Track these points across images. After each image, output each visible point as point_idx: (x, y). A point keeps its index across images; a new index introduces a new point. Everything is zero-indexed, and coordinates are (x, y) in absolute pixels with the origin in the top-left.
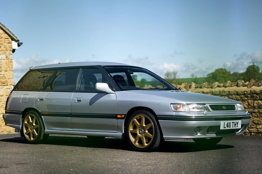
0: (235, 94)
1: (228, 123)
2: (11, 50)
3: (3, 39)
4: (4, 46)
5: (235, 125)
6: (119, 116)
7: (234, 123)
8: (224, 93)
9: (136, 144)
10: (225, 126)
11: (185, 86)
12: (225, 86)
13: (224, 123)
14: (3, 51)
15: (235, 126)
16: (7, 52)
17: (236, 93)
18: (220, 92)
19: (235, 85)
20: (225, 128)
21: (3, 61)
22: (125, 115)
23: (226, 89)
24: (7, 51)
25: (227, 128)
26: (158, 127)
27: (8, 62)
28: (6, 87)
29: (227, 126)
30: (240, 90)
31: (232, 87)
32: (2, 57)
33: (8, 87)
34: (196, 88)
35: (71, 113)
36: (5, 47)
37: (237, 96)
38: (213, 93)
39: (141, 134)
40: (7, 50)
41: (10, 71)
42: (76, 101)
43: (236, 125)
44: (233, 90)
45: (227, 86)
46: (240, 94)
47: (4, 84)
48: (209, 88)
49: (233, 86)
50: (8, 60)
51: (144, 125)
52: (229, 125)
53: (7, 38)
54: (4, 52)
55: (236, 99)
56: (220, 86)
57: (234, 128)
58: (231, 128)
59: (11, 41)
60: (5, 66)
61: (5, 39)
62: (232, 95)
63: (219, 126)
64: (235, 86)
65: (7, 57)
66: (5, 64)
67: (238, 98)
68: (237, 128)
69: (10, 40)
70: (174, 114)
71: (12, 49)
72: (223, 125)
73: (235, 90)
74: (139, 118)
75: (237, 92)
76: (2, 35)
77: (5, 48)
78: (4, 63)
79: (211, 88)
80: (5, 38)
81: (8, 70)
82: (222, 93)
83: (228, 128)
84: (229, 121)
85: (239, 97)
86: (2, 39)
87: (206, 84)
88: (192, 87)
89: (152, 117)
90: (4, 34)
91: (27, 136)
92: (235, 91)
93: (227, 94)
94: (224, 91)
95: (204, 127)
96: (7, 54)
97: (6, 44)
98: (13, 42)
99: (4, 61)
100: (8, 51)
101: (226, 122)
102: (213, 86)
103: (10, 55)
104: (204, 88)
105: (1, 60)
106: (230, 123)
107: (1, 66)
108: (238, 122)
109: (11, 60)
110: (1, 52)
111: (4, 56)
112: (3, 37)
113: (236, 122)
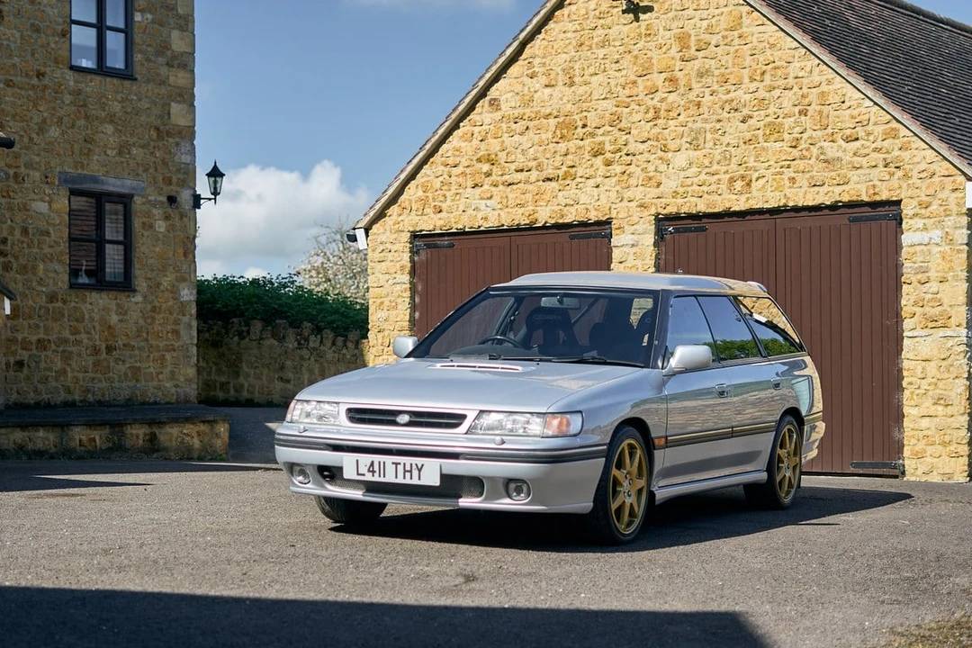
1: (372, 463)
2: (963, 214)
3: (936, 179)
4: (940, 202)
7: (400, 468)
13: (357, 461)
14: (935, 217)
16: (946, 219)
21: (935, 249)
24: (949, 215)
25: (369, 477)
27: (949, 251)
28: (941, 332)
32: (931, 239)
33: (949, 333)
36: (944, 203)
40: (948, 213)
41: (957, 281)
47: (934, 324)
50: (949, 244)
52: (376, 468)
53: (947, 174)
54: (938, 219)
57: (400, 480)
59: (961, 184)
60: (939, 264)
61: (943, 178)
65: (947, 237)
66: (940, 261)
69: (960, 179)
71: (965, 211)
76: (934, 167)
77: (942, 209)
78: (938, 255)
80: (944, 176)
81: (950, 278)
83: (373, 476)
86: (933, 180)
90: (940, 164)
96: (948, 227)
97: (945, 194)
99: (940, 249)
100: (952, 218)
103: (956, 228)
105: (928, 247)
106: (384, 463)
107: (927, 267)
108: (423, 465)
109: (962, 244)
110: (929, 222)
111: (936, 234)
112: (938, 174)
113: (411, 465)
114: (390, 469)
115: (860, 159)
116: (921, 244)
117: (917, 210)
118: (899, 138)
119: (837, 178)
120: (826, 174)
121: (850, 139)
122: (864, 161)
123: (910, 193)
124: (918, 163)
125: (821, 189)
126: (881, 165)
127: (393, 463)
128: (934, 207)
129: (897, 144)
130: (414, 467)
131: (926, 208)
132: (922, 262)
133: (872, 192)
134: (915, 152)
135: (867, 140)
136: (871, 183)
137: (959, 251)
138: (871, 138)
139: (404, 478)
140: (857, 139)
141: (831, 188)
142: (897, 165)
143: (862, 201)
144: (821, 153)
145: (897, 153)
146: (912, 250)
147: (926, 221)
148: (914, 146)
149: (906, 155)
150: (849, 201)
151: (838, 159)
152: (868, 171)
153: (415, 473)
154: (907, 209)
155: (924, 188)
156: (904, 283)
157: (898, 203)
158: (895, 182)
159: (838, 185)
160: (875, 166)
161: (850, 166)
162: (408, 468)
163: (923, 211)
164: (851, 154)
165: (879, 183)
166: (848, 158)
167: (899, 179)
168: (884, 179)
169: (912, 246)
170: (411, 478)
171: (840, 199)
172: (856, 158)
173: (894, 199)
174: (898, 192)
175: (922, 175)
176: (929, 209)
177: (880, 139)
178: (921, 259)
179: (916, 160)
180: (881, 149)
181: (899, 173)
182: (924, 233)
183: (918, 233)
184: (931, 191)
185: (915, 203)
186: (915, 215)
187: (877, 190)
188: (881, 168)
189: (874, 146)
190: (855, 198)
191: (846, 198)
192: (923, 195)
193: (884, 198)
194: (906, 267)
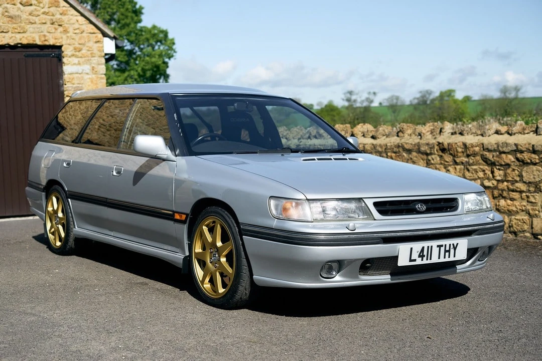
0: (528, 150)
1: (423, 248)
2: (102, 56)
3: (84, 34)
4: (87, 48)
5: (446, 251)
6: (177, 217)
7: (443, 249)
8: (506, 147)
9: (204, 286)
10: (415, 256)
11: (432, 129)
12: (510, 132)
13: (411, 249)
14: (85, 57)
15: (447, 254)
16: (92, 59)
17: (531, 149)
18: (497, 144)
19: (531, 130)
20: (415, 260)
21: (86, 77)
22: (187, 215)
23: (512, 140)
24: (94, 57)
25: (419, 262)
26: (243, 253)
27: (95, 78)
29: (419, 256)
30: (540, 143)
31: (524, 134)
32: (83, 70)
34: (452, 134)
35: (107, 199)
36: (90, 49)
37: (533, 156)
38: (483, 147)
39: (213, 265)
40: (94, 55)
42: (115, 173)
43: (449, 251)
44: (525, 142)
45: (513, 132)
46: (538, 151)
48: (477, 135)
49: (526, 132)
50: (95, 74)
51: (219, 244)
52: (425, 253)
53: (92, 32)
54: (87, 58)
55: (531, 161)
56: (500, 131)
57: (442, 260)
58: (435, 259)
59: (101, 39)
60: (89, 86)
62: (522, 152)
63: (396, 258)
64: (532, 133)
65: (93, 70)
66: (90, 83)
67: (535, 159)
68: (452, 259)
69: (100, 35)
70: (275, 223)
71: (103, 54)
72: (405, 255)
73: (529, 141)
74: (212, 225)
75: (533, 146)
76: (84, 27)
77: (89, 52)
78: (88, 80)
79: (482, 135)
80: (90, 33)
82: (502, 148)
83: (422, 260)
84: (426, 244)
85: (537, 157)
86: (82, 35)
87: (473, 126)
88: (445, 132)
89: (232, 226)
90: (88, 25)
91: (51, 237)
92: (529, 144)
93: (512, 151)
94: (507, 144)
95: (351, 262)
96: (94, 64)
97: (91, 44)
98: (106, 40)
99: (89, 76)
100: (96, 58)
101: (417, 246)
102: (486, 131)
103: (99, 64)
104: (469, 134)
105: (82, 75)
106: (432, 247)
107: (82, 86)
108: (457, 244)
109: (102, 74)
110: (81, 60)
111: (87, 68)
112: (86, 31)
113: (450, 245)
114: (435, 251)
115: (34, 18)
116: (77, 73)
117: (73, 52)
118: (59, 7)
119: (19, 28)
120: (10, 25)
121: (27, 4)
122: (37, 19)
123: (68, 42)
124: (73, 24)
125: (6, 35)
126: (48, 23)
127: (438, 246)
128: (84, 51)
129: (58, 11)
130: (452, 246)
131: (79, 51)
132: (78, 84)
133: (43, 39)
134: (71, 17)
135: (39, 6)
136: (42, 34)
137: (102, 78)
138: (41, 5)
139: (445, 258)
140: (31, 5)
141: (13, 35)
142: (60, 24)
143: (36, 44)
144: (6, 12)
145: (58, 16)
146: (71, 76)
147: (79, 59)
148: (69, 12)
149: (64, 18)
150: (28, 44)
151: (19, 16)
152: (39, 26)
153: (452, 251)
154: (67, 51)
155: (77, 39)
156: (67, 96)
157: (60, 47)
158: (58, 34)
159: (19, 33)
160: (45, 23)
161: (27, 21)
162: (447, 249)
163: (77, 53)
164: (27, 14)
165: (48, 34)
166: (25, 16)
167: (61, 32)
168: (51, 31)
169: (71, 74)
170: (449, 257)
171: (20, 42)
172: (30, 17)
173: (58, 44)
174: (61, 40)
175: (76, 32)
176: (81, 52)
177: (47, 6)
178: (78, 82)
179: (72, 22)
180: (48, 13)
181: (61, 29)
182: (78, 66)
183: (75, 66)
184: (82, 41)
185: (71, 48)
186: (73, 55)
187: (47, 38)
188: (49, 25)
189: (43, 10)
190: (31, 42)
191: (25, 42)
192: (77, 43)
193: (51, 43)
194: (68, 87)
